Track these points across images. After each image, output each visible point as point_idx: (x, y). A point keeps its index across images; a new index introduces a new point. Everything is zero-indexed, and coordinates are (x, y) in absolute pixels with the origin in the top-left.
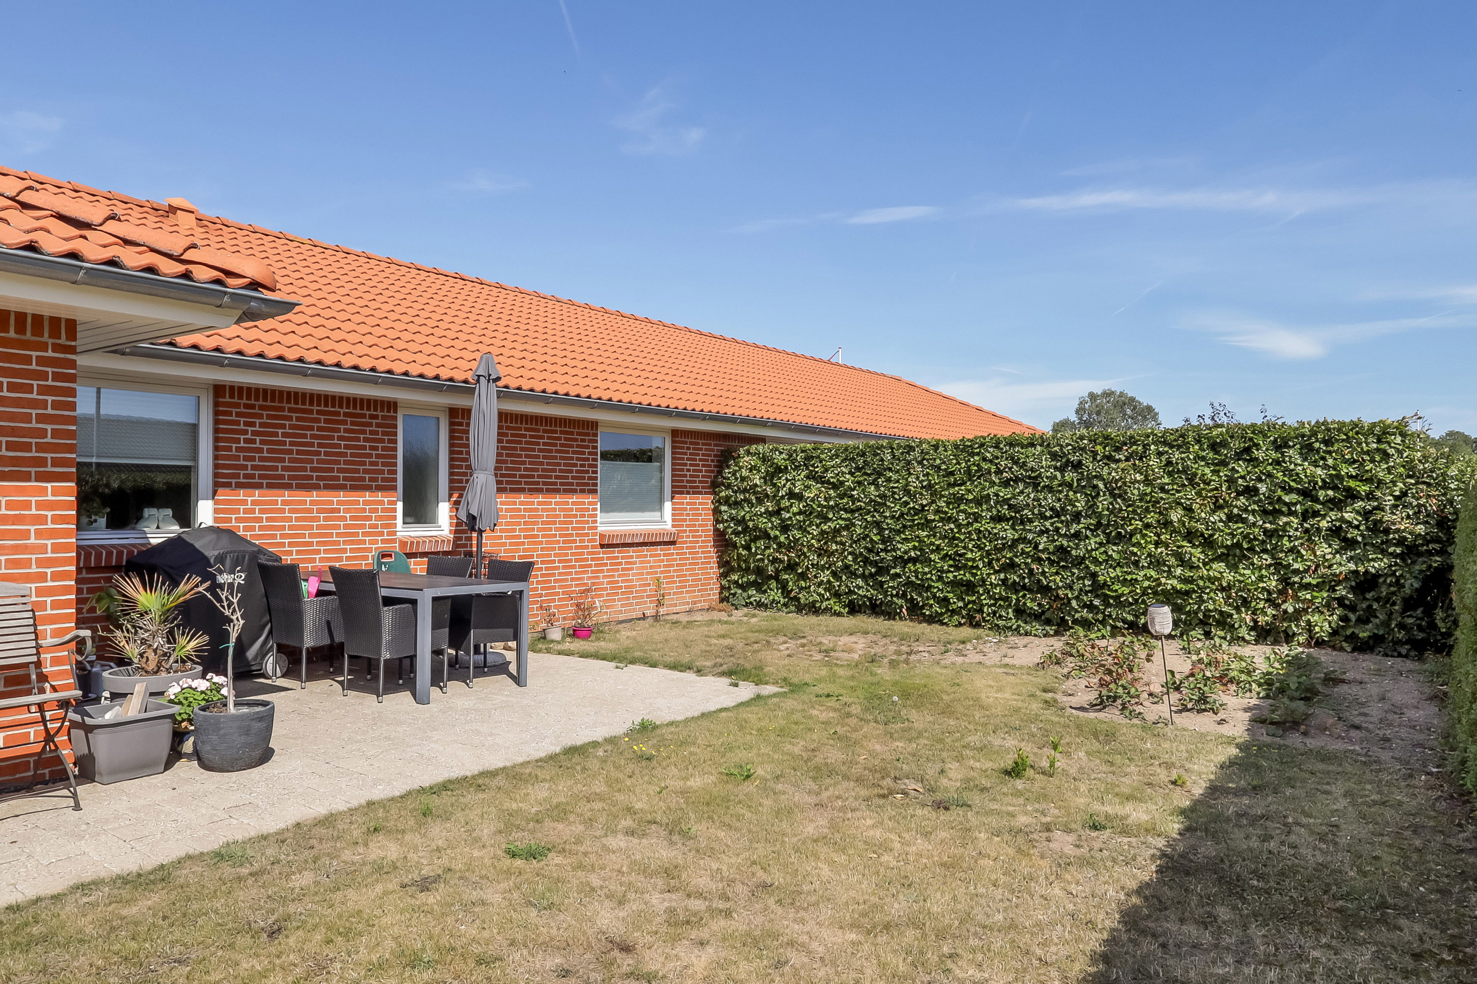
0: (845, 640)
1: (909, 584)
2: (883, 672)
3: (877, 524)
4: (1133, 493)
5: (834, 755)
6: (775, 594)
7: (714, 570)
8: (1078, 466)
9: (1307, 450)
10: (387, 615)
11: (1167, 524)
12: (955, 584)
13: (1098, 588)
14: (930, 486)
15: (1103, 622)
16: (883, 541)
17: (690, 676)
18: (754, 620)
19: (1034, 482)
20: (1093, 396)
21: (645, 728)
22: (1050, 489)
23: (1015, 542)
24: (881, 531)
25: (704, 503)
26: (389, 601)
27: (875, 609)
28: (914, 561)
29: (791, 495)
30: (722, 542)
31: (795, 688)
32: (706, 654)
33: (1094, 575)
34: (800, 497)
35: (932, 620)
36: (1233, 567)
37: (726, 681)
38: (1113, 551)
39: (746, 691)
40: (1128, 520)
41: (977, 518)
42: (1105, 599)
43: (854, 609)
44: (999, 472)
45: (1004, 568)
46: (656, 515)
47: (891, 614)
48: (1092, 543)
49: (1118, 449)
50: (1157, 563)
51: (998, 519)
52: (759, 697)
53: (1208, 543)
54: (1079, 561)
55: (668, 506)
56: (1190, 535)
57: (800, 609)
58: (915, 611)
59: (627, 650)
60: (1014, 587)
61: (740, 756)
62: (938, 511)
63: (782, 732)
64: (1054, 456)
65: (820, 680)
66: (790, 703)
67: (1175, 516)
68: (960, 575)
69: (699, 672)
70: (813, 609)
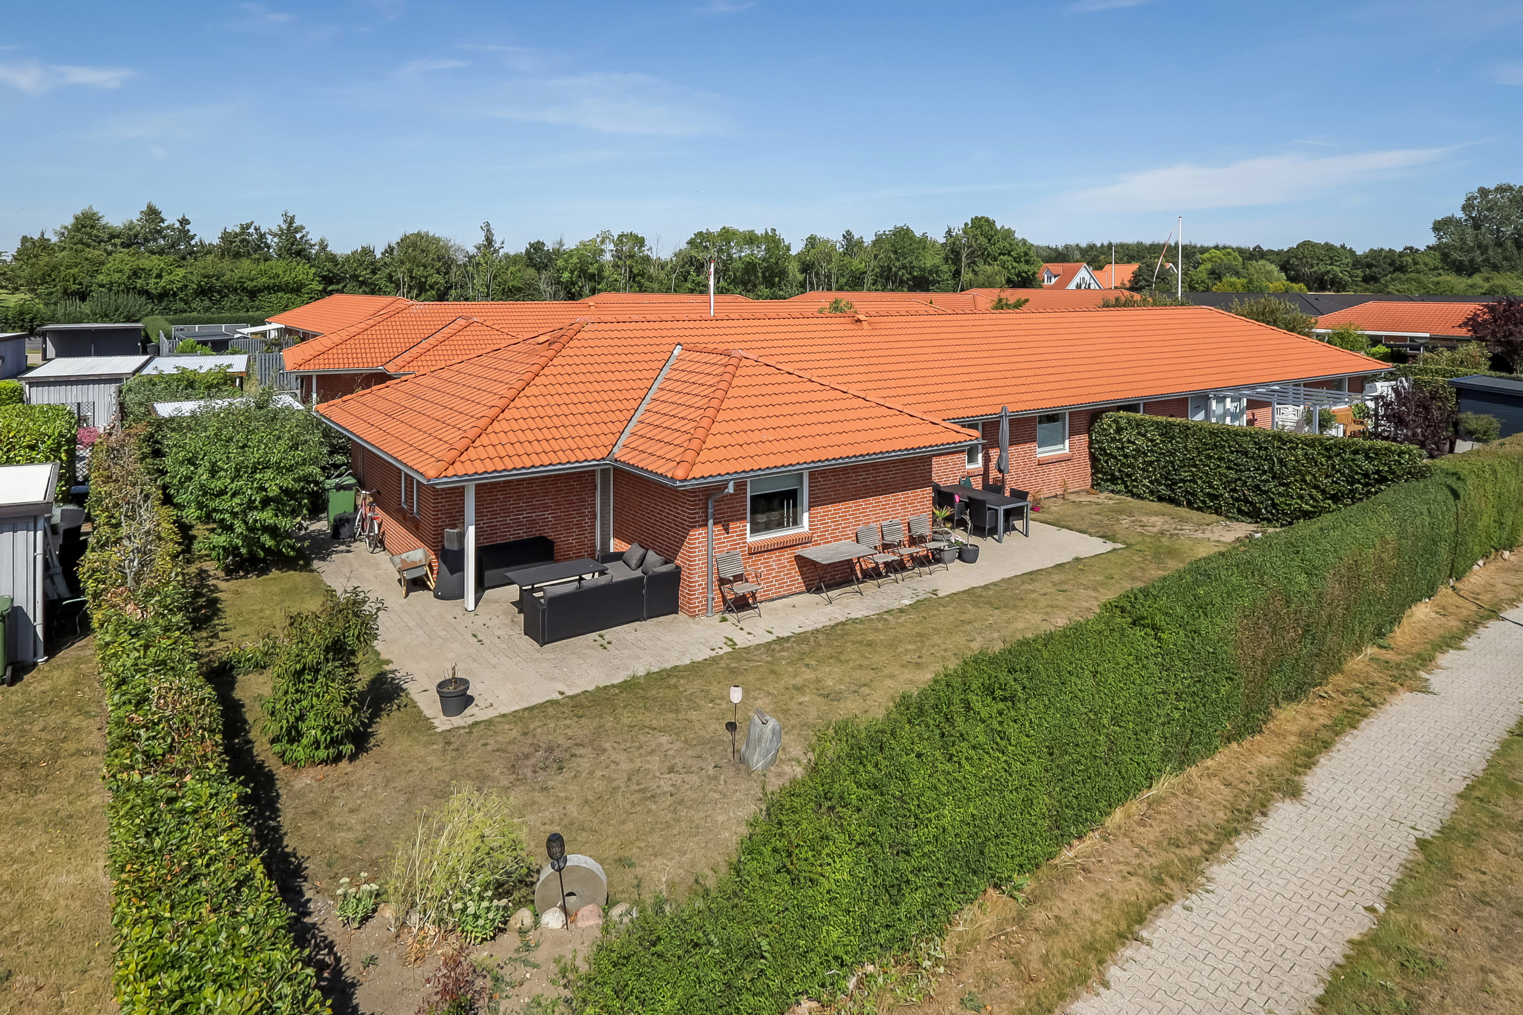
0: (1153, 519)
1: (1187, 491)
2: (1165, 540)
3: (1172, 462)
4: (1290, 466)
5: (1138, 574)
6: (1121, 487)
7: (1089, 470)
8: (1266, 448)
9: (1367, 457)
10: (988, 513)
11: (1305, 481)
12: (1209, 494)
13: (1274, 505)
14: (1197, 448)
15: (1277, 521)
16: (1175, 470)
17: (1086, 536)
18: (1111, 502)
19: (1246, 454)
20: (1483, 192)
21: (1077, 559)
22: (1252, 458)
23: (1236, 480)
24: (1173, 466)
25: (1085, 437)
26: (990, 509)
27: (1172, 501)
28: (1190, 481)
29: (1129, 441)
30: (1094, 459)
31: (1129, 546)
32: (1092, 525)
33: (1272, 500)
34: (1134, 443)
35: (1199, 509)
36: (1334, 503)
37: (1101, 540)
38: (1281, 489)
39: (1110, 546)
40: (1288, 477)
41: (1219, 467)
42: (1277, 510)
43: (1161, 499)
44: (1229, 447)
45: (1232, 490)
46: (1061, 446)
47: (1178, 504)
48: (1272, 484)
49: (1285, 444)
50: (1301, 497)
51: (1229, 468)
52: (1114, 549)
53: (1323, 492)
54: (1266, 492)
55: (1067, 442)
56: (1316, 487)
57: (1132, 495)
58: (1190, 505)
59: (1058, 520)
60: (1237, 500)
61: (1109, 571)
62: (1201, 460)
63: (1122, 564)
64: (1255, 443)
65: (1138, 543)
66: (1126, 553)
67: (1308, 478)
68: (1211, 491)
69: (1090, 535)
70: (1139, 497)
